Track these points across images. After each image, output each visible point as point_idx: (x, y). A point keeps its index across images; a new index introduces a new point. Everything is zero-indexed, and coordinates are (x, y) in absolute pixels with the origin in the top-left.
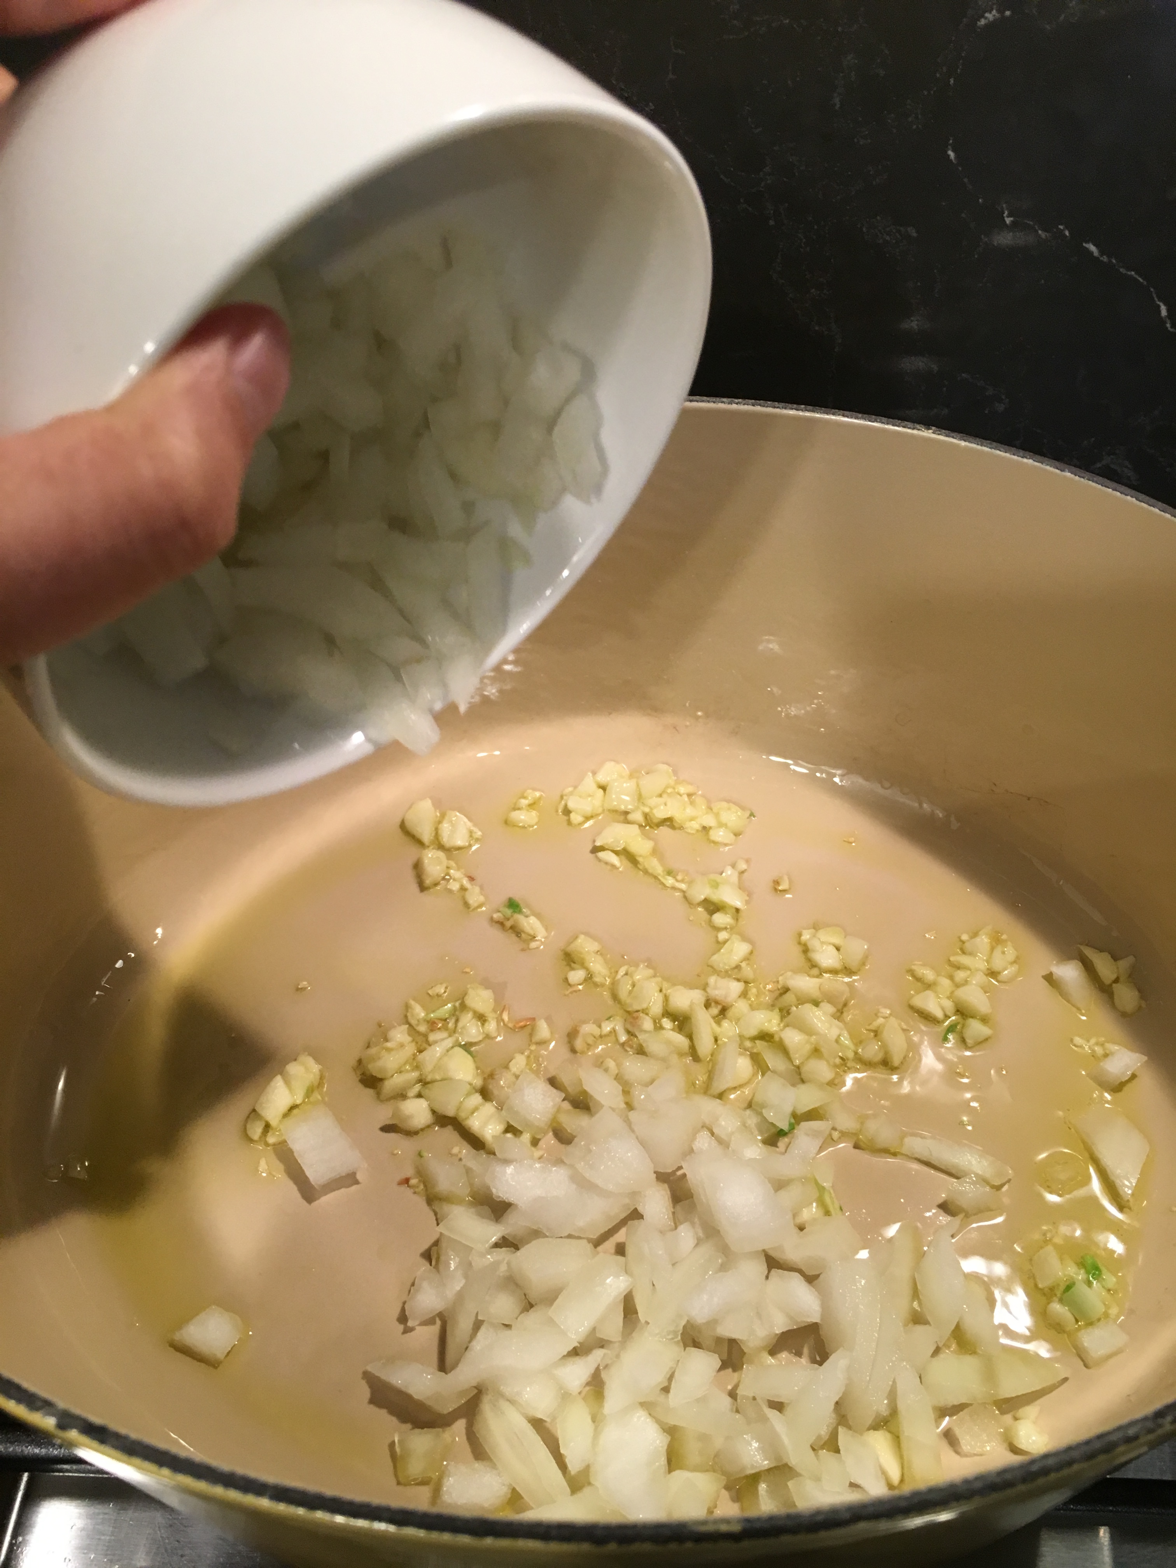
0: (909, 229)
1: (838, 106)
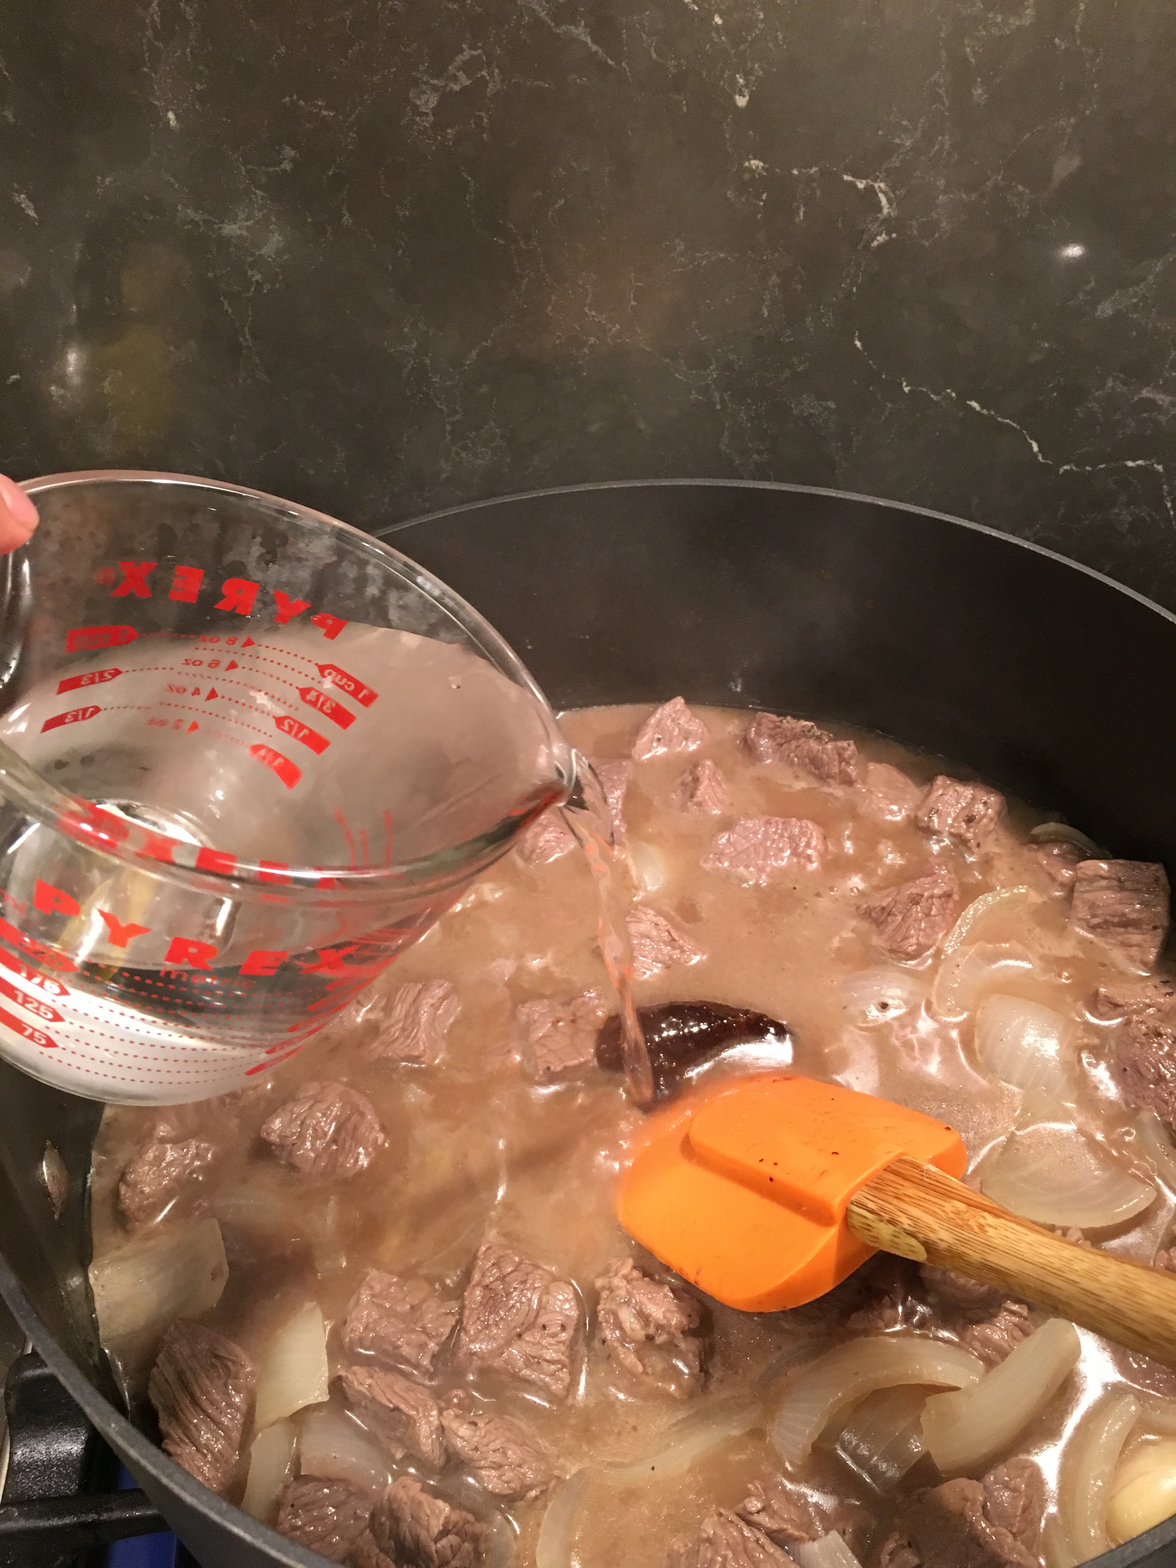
0: (829, 403)
1: (766, 315)
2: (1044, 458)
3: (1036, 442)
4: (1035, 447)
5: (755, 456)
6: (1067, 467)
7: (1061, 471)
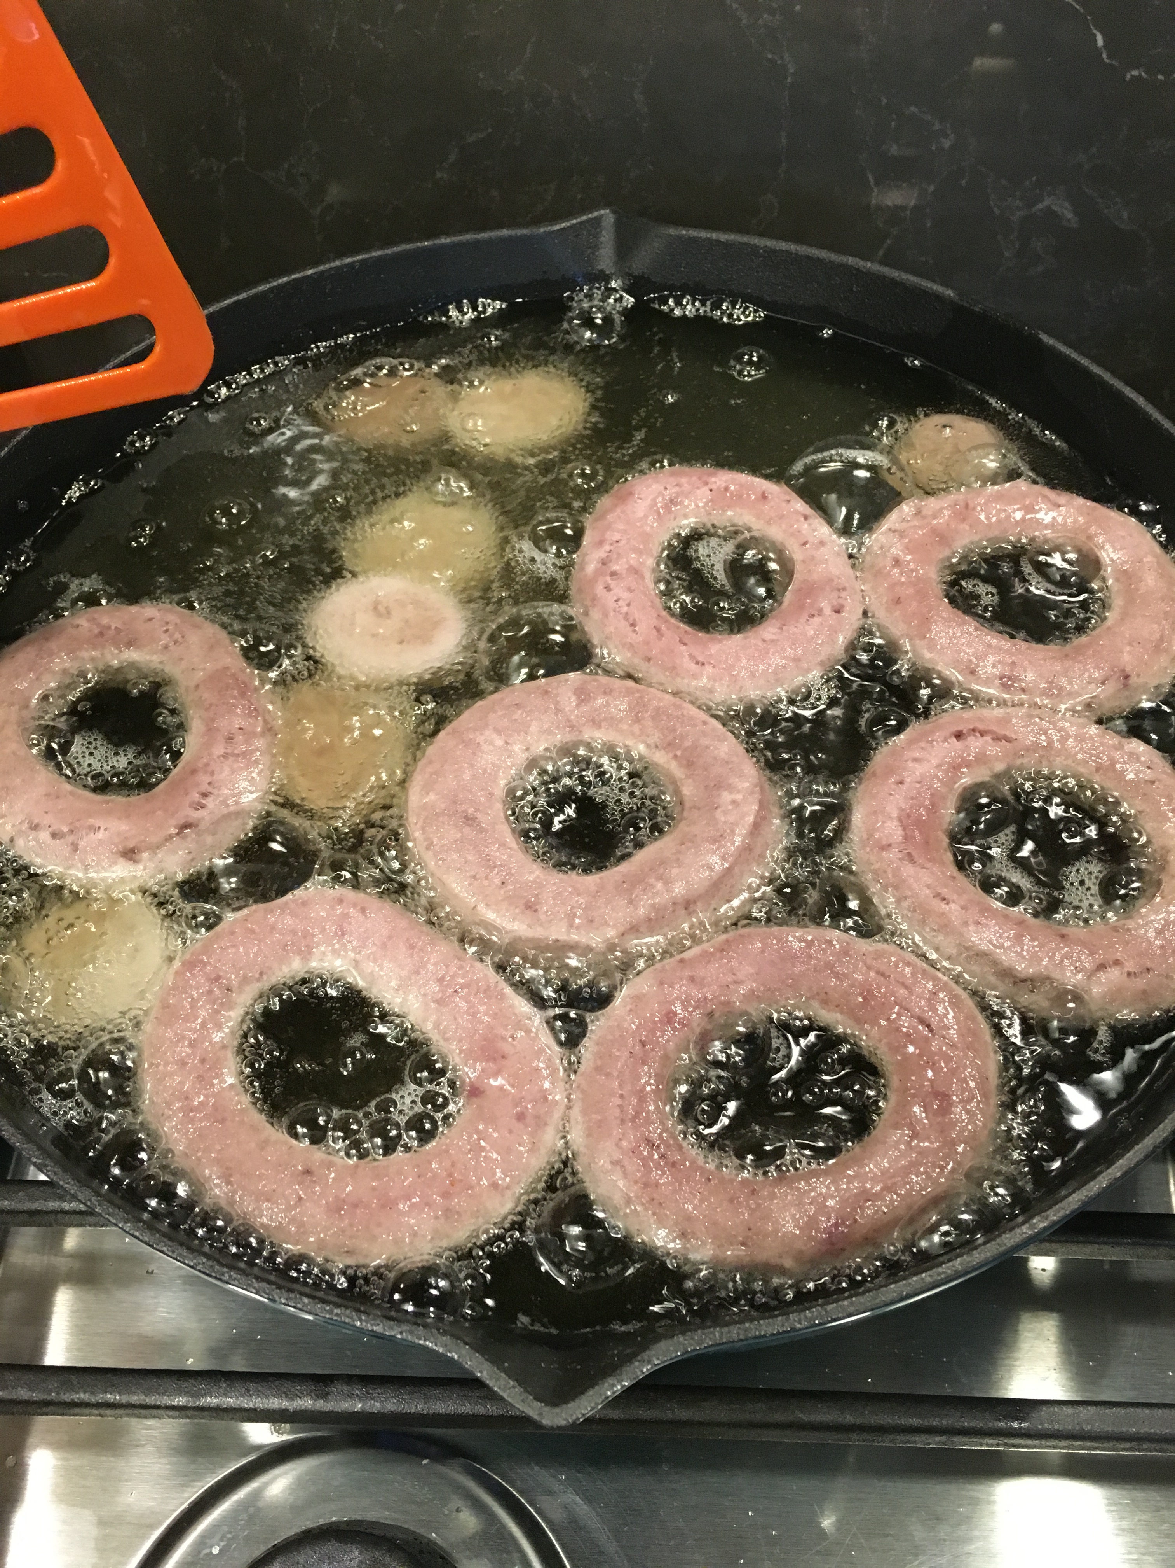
2: (1109, 57)
3: (1102, 33)
4: (1100, 41)
5: (765, 16)
6: (1135, 73)
7: (1128, 76)
